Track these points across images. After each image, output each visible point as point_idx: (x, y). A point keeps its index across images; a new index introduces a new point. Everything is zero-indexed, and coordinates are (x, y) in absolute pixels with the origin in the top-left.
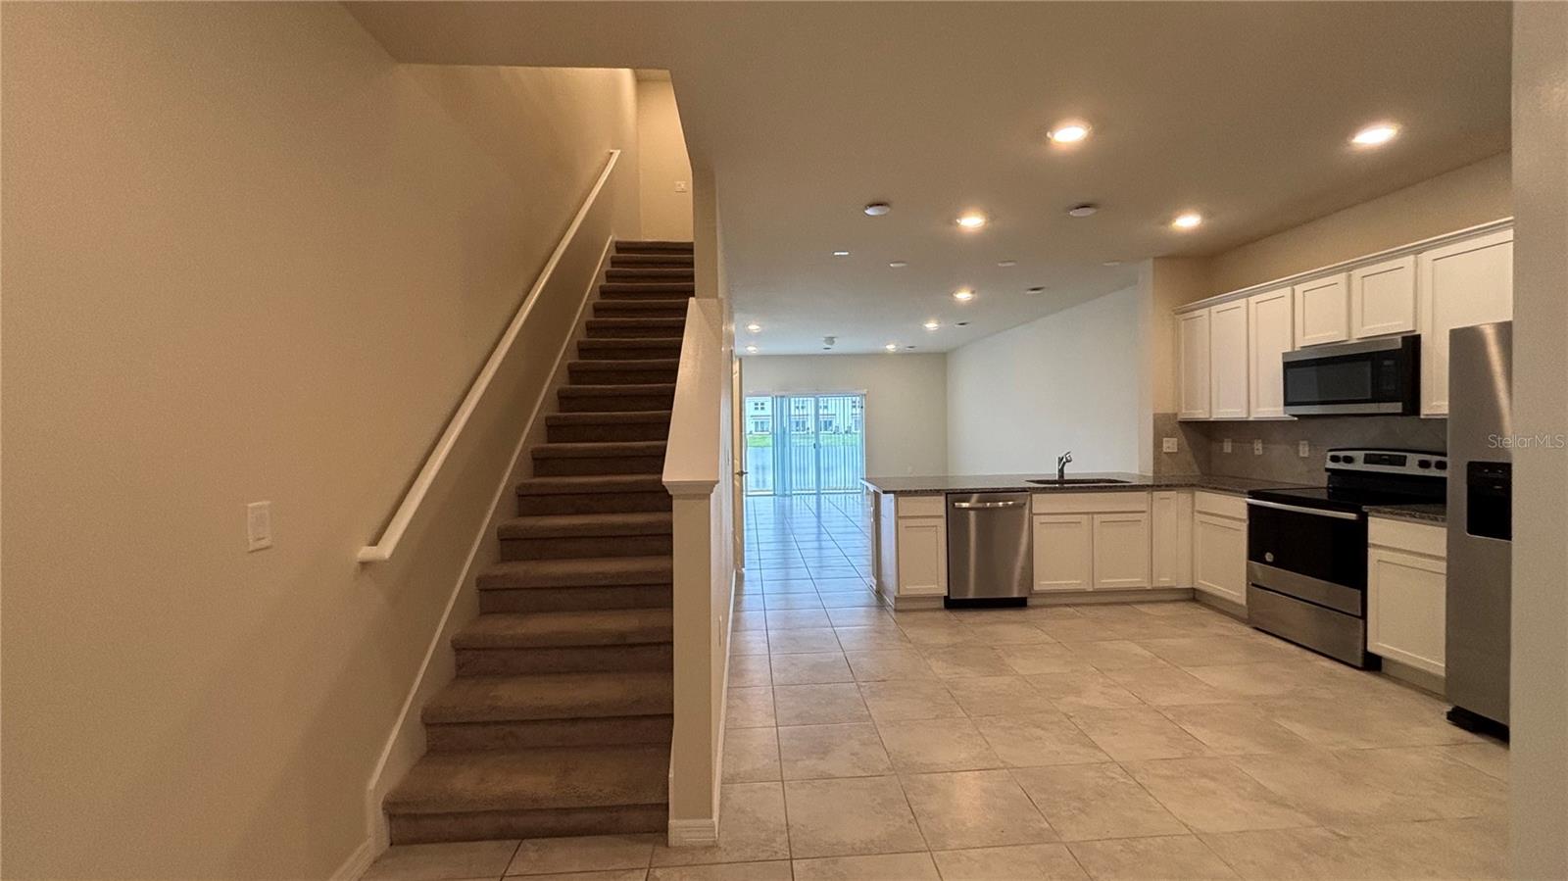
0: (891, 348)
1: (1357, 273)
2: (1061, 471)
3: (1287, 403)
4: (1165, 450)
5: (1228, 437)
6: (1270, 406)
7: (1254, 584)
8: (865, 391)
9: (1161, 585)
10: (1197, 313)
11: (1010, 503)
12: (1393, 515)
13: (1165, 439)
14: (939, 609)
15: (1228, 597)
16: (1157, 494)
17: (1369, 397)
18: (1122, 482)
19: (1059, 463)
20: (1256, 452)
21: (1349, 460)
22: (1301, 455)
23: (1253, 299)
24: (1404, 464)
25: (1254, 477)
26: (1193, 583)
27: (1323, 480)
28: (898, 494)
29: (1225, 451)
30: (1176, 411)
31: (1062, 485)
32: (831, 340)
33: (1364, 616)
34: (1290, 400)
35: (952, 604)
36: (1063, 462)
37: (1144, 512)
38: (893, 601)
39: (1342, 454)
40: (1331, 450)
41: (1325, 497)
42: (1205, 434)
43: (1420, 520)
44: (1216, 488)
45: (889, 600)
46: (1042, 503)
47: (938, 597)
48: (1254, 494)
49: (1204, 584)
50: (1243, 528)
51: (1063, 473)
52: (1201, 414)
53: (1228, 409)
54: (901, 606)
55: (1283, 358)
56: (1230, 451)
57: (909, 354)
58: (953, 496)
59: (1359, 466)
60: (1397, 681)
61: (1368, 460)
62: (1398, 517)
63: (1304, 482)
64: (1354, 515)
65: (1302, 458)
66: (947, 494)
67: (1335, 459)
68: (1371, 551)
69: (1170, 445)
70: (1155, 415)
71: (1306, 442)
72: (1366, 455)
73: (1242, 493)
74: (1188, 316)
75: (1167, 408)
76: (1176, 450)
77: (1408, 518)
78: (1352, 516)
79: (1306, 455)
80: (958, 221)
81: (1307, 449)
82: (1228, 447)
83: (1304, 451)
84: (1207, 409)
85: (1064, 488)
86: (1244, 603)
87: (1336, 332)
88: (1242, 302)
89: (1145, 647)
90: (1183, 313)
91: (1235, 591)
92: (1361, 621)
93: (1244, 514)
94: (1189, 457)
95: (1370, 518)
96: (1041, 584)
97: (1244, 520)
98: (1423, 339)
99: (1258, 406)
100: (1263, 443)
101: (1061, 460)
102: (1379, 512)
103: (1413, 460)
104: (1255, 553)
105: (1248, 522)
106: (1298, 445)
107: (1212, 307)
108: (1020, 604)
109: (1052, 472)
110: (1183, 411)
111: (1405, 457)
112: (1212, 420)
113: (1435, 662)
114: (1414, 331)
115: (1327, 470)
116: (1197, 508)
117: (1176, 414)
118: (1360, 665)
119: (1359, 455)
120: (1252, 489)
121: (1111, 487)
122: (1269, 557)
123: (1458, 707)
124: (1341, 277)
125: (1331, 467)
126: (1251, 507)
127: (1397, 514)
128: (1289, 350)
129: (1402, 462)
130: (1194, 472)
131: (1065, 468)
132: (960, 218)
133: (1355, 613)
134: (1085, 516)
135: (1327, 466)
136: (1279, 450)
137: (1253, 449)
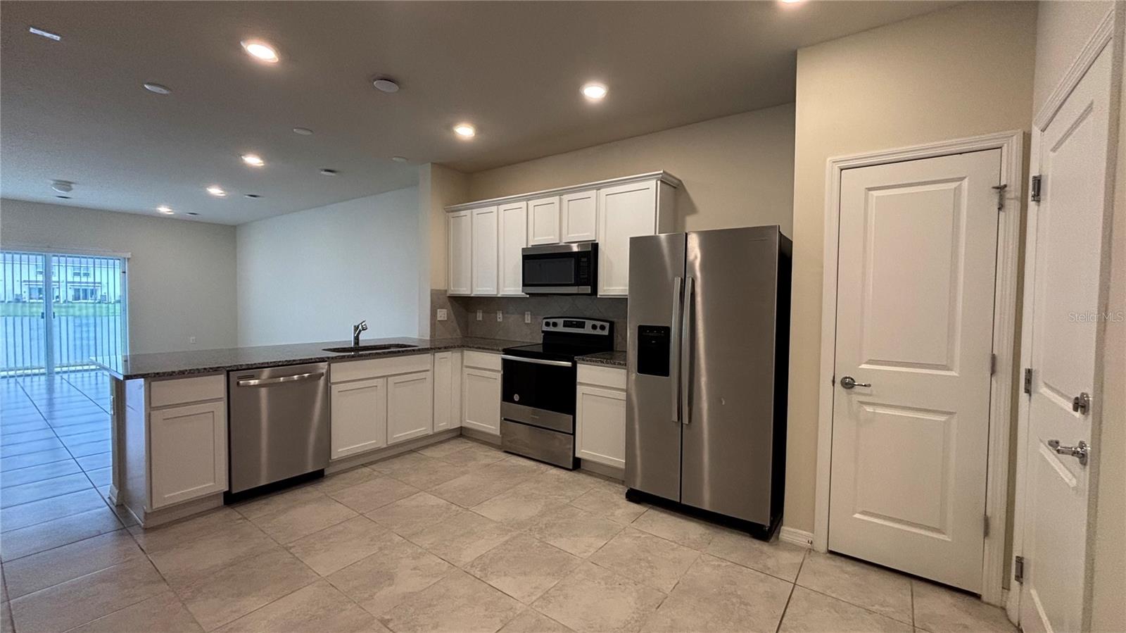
0: (164, 210)
1: (566, 197)
2: (357, 338)
3: (524, 285)
4: (439, 319)
5: (480, 309)
6: (512, 286)
7: (506, 419)
8: (129, 255)
9: (441, 429)
10: (463, 213)
11: (306, 375)
12: (591, 362)
13: (438, 310)
14: (217, 509)
15: (487, 431)
16: (438, 355)
17: (573, 282)
18: (409, 346)
19: (355, 330)
20: (499, 320)
21: (555, 325)
22: (526, 322)
23: (502, 207)
24: (583, 327)
25: (497, 337)
26: (461, 421)
27: (539, 339)
28: (150, 377)
29: (478, 319)
30: (446, 288)
31: (357, 351)
32: (66, 185)
33: (574, 434)
34: (526, 283)
35: (232, 499)
36: (358, 330)
37: (428, 371)
38: (142, 516)
39: (551, 321)
40: (545, 318)
41: (541, 350)
42: (465, 305)
43: (606, 365)
44: (480, 348)
45: (136, 515)
46: (340, 372)
47: (217, 495)
48: (507, 352)
49: (470, 423)
50: (498, 377)
51: (358, 339)
52: (464, 291)
53: (483, 288)
54: (152, 523)
55: (523, 251)
56: (481, 319)
57: (191, 222)
58: (235, 373)
59: (561, 329)
60: (590, 473)
61: (565, 326)
62: (595, 363)
63: (528, 340)
64: (570, 363)
65: (526, 324)
66: (228, 372)
67: (548, 324)
68: (578, 387)
69: (442, 314)
70: (432, 290)
71: (529, 313)
72: (564, 321)
73: (498, 350)
74: (456, 214)
75: (441, 286)
76: (446, 319)
77: (600, 364)
78: (568, 364)
79: (529, 322)
80: (242, 44)
81: (529, 318)
82: (480, 316)
83: (528, 319)
84: (469, 288)
85: (362, 355)
86: (499, 434)
87: (552, 237)
88: (494, 208)
89: (439, 494)
90: (452, 211)
91: (492, 426)
92: (572, 436)
93: (499, 366)
94: (455, 324)
95: (578, 365)
96: (341, 448)
97: (498, 371)
98: (600, 245)
99: (504, 287)
100: (503, 313)
101: (356, 328)
102: (583, 360)
103: (589, 324)
104: (507, 396)
105: (502, 372)
106: (524, 315)
107: (473, 210)
108: (316, 477)
109: (347, 338)
110: (452, 288)
111: (584, 322)
112: (472, 295)
113: (617, 460)
114: (595, 240)
115: (543, 332)
116: (465, 364)
117: (446, 291)
118: (571, 468)
119: (560, 322)
120: (506, 347)
121: (403, 351)
122: (516, 397)
123: (631, 489)
124: (556, 199)
125: (545, 330)
126: (505, 361)
127: (593, 361)
128: (525, 247)
129: (582, 325)
130: (458, 335)
131: (360, 336)
132: (244, 40)
133: (569, 432)
134: (381, 380)
135: (543, 329)
136: (513, 318)
137: (496, 317)
